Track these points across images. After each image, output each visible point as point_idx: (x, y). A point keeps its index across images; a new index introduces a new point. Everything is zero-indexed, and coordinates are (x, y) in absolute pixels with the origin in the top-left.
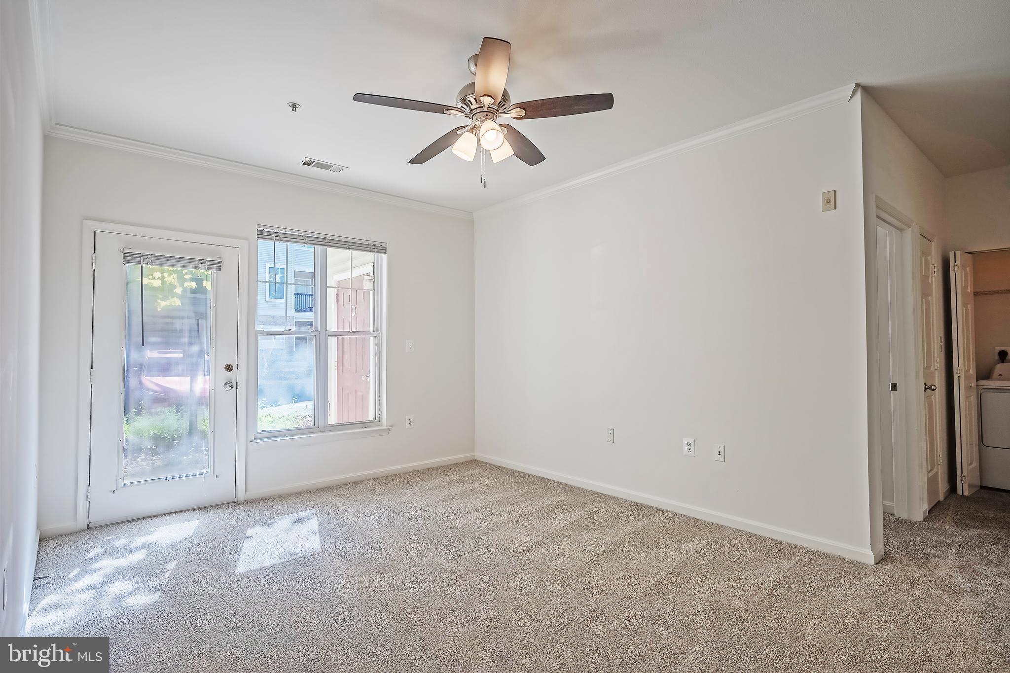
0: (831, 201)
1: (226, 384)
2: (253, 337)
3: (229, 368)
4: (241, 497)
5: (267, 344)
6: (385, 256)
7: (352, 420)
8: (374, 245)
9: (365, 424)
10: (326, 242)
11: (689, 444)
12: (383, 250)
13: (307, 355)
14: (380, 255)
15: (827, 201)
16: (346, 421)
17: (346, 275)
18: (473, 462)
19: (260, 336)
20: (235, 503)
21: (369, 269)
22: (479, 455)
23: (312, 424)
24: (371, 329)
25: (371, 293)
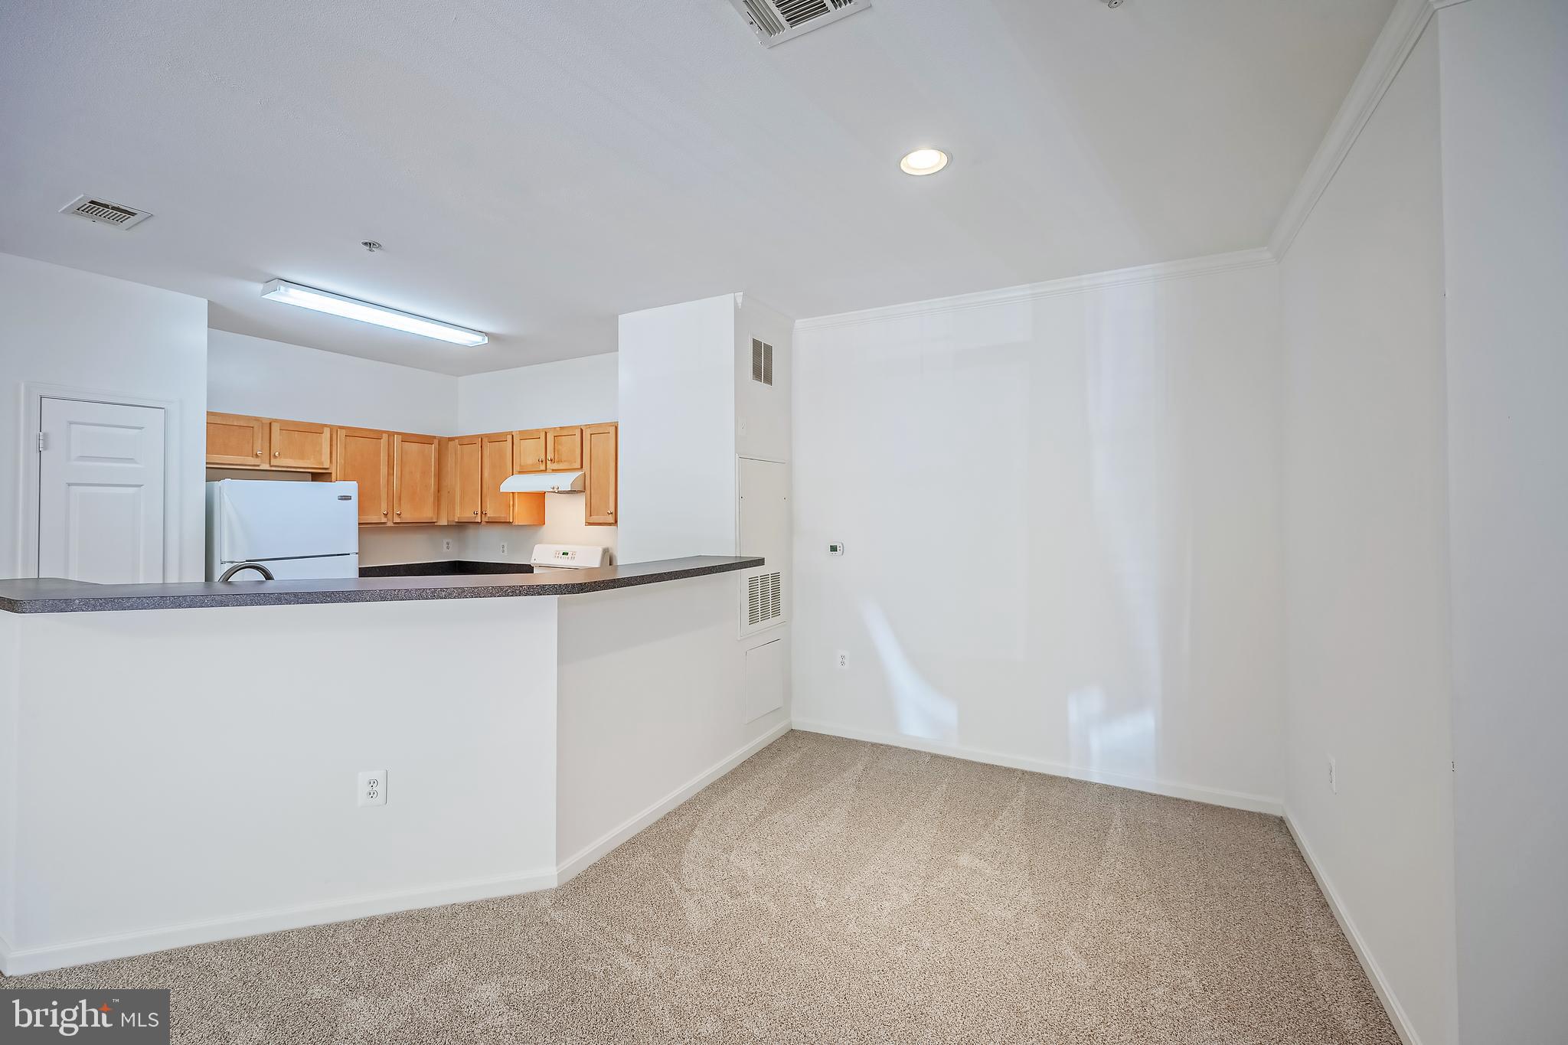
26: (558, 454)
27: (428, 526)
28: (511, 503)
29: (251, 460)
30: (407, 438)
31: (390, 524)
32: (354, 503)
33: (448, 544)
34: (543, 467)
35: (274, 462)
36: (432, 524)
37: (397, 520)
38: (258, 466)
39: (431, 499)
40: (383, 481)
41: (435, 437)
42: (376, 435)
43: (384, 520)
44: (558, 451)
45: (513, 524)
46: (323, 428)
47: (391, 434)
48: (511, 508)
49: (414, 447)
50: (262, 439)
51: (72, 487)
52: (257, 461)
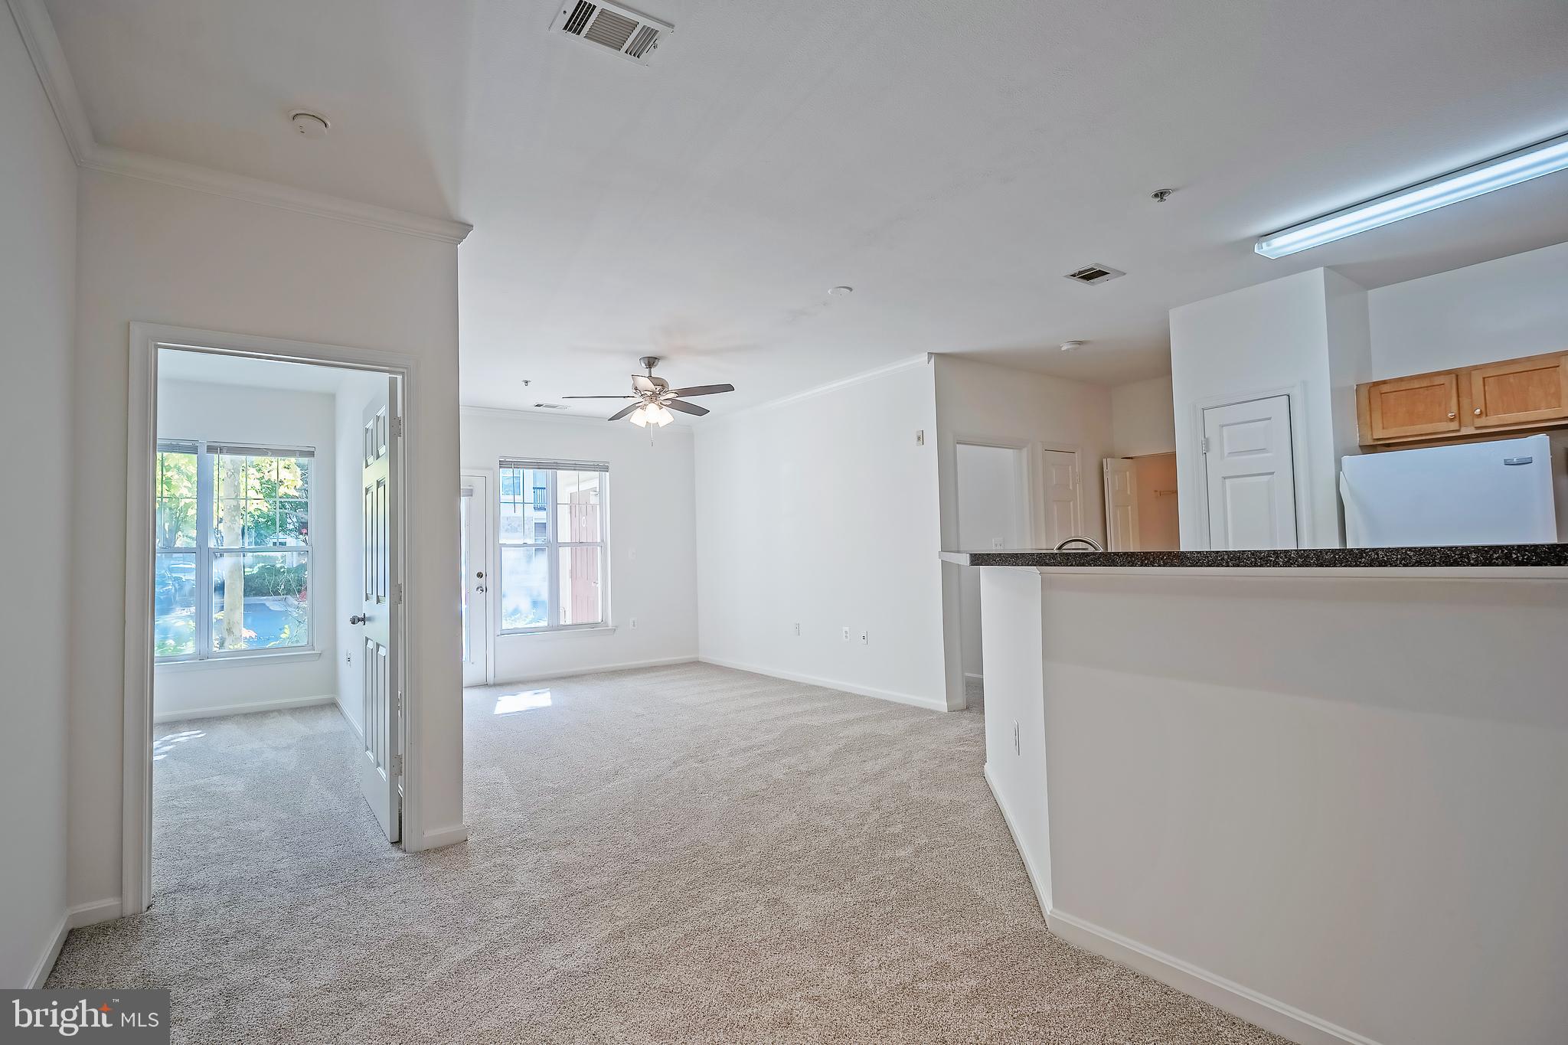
0: (920, 438)
1: (478, 588)
2: (498, 549)
3: (480, 575)
4: (491, 680)
5: (508, 555)
6: (608, 474)
7: (585, 622)
8: (598, 465)
9: (594, 625)
10: (556, 466)
11: (846, 632)
12: (606, 469)
13: (542, 562)
14: (604, 473)
15: (919, 438)
16: (579, 622)
17: (574, 489)
18: (696, 664)
19: (503, 549)
20: (486, 685)
21: (595, 484)
22: (703, 657)
23: (546, 625)
24: (599, 541)
25: (598, 506)
29: (1445, 426)
32: (1542, 465)
35: (1481, 422)
38: (1459, 430)
46: (1559, 359)
50: (1458, 396)
51: (1226, 480)
52: (1454, 426)
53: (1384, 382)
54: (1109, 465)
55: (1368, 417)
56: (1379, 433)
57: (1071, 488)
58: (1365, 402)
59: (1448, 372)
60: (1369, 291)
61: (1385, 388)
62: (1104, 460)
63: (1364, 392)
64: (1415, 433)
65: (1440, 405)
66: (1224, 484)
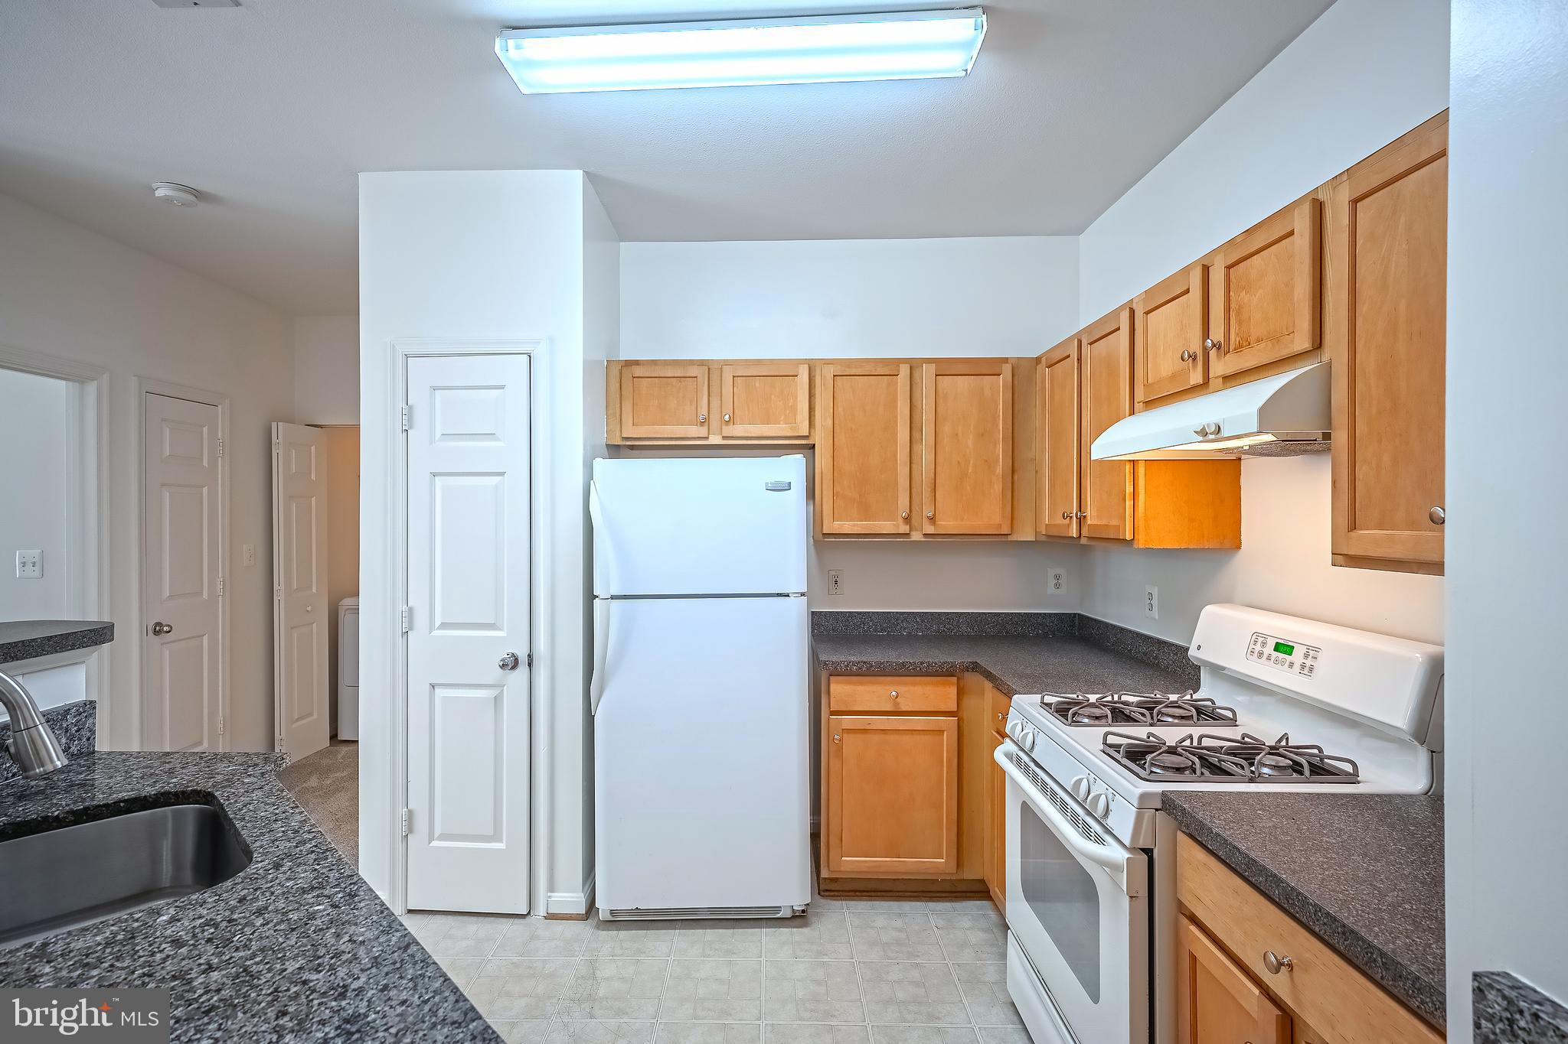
26: (1240, 323)
27: (997, 541)
28: (1129, 489)
29: (694, 431)
30: (946, 368)
31: (916, 536)
32: (797, 495)
33: (1057, 577)
34: (1196, 378)
35: (729, 430)
36: (1003, 539)
37: (930, 530)
38: (707, 438)
39: (998, 487)
40: (902, 455)
41: (1006, 360)
42: (887, 369)
43: (904, 528)
44: (1238, 313)
45: (1141, 543)
46: (798, 367)
47: (914, 365)
48: (1129, 503)
49: (963, 383)
50: (709, 396)
51: (437, 478)
52: (702, 431)
53: (637, 363)
54: (280, 431)
55: (618, 406)
56: (630, 431)
57: (205, 463)
58: (615, 385)
59: (702, 363)
60: (621, 243)
61: (638, 371)
62: (274, 425)
63: (615, 372)
64: (666, 436)
65: (691, 404)
66: (432, 485)
